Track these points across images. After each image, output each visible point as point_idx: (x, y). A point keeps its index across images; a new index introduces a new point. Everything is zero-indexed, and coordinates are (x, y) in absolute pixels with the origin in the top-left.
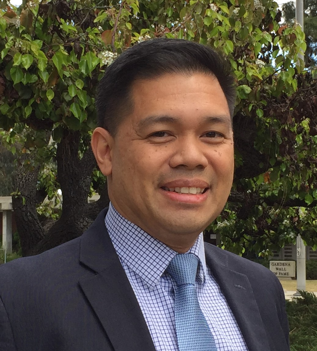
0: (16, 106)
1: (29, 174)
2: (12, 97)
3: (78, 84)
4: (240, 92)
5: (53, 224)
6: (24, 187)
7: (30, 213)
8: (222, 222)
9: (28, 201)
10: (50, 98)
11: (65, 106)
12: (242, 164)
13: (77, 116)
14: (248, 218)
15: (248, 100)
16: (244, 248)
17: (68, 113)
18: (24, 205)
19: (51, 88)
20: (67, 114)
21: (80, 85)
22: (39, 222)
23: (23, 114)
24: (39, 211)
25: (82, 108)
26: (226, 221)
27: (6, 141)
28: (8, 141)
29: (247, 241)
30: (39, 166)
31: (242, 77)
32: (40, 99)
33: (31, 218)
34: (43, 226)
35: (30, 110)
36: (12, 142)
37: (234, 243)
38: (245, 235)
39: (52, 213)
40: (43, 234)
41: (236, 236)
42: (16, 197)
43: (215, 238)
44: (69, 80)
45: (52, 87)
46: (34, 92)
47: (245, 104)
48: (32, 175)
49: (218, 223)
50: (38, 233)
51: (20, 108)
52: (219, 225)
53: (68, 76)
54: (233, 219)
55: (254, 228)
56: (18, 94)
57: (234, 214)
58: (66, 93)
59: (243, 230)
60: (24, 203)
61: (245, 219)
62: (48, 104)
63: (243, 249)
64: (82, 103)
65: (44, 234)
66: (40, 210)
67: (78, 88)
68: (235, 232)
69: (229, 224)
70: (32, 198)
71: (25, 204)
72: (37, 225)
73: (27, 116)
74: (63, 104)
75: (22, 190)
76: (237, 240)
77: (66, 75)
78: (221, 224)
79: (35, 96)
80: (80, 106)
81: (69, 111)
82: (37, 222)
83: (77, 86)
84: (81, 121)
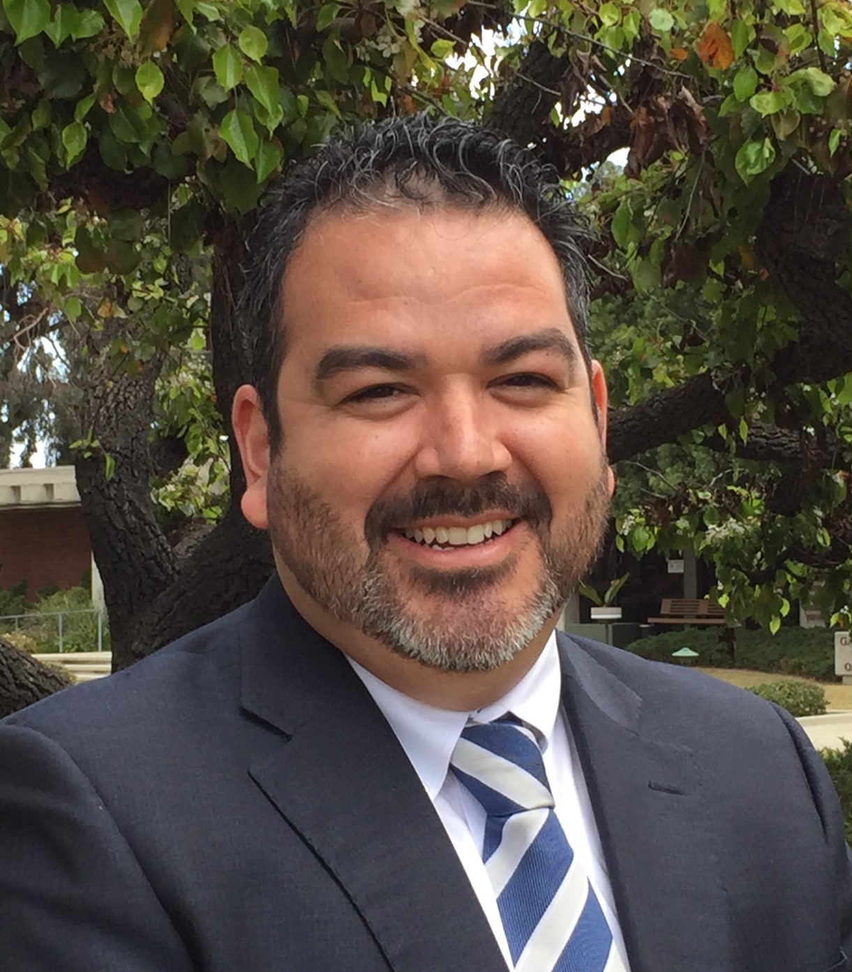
0: (32, 125)
1: (126, 384)
2: (14, 94)
3: (249, 44)
4: (797, 90)
5: (205, 536)
6: (113, 424)
7: (131, 502)
8: (720, 525)
9: (122, 468)
10: (151, 90)
11: (206, 125)
12: (796, 338)
13: (243, 156)
14: (800, 512)
15: (823, 117)
16: (786, 602)
17: (216, 148)
18: (112, 481)
19: (154, 60)
20: (210, 152)
21: (254, 46)
22: (159, 532)
23: (59, 155)
24: (164, 499)
25: (261, 130)
26: (732, 519)
27: (50, 281)
28: (55, 279)
29: (795, 580)
30: (159, 360)
31: (805, 45)
32: (116, 96)
33: (134, 518)
34: (173, 546)
35: (81, 139)
36: (69, 284)
37: (757, 587)
38: (789, 564)
39: (207, 506)
40: (173, 568)
41: (761, 565)
42: (87, 455)
43: (682, 571)
44: (216, 34)
45: (157, 55)
46: (92, 75)
47: (815, 133)
48: (138, 388)
49: (710, 527)
50: (159, 565)
51: (46, 133)
52: (713, 533)
53: (211, 19)
54: (755, 516)
55: (820, 540)
56: (37, 82)
57: (757, 498)
58: (207, 79)
59: (784, 548)
60: (110, 474)
61: (791, 514)
62: (145, 113)
63: (782, 604)
64: (263, 110)
65: (177, 568)
66: (167, 495)
67: (249, 59)
68: (759, 555)
69: (741, 530)
70: (138, 458)
71: (112, 475)
72: (153, 542)
73: (70, 159)
74: (199, 116)
75: (106, 433)
76: (765, 579)
77: (206, 14)
78: (717, 529)
79: (96, 87)
80: (256, 123)
81: (217, 142)
82: (152, 532)
83: (244, 50)
84: (261, 177)
